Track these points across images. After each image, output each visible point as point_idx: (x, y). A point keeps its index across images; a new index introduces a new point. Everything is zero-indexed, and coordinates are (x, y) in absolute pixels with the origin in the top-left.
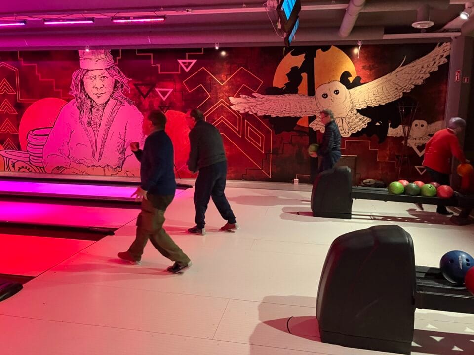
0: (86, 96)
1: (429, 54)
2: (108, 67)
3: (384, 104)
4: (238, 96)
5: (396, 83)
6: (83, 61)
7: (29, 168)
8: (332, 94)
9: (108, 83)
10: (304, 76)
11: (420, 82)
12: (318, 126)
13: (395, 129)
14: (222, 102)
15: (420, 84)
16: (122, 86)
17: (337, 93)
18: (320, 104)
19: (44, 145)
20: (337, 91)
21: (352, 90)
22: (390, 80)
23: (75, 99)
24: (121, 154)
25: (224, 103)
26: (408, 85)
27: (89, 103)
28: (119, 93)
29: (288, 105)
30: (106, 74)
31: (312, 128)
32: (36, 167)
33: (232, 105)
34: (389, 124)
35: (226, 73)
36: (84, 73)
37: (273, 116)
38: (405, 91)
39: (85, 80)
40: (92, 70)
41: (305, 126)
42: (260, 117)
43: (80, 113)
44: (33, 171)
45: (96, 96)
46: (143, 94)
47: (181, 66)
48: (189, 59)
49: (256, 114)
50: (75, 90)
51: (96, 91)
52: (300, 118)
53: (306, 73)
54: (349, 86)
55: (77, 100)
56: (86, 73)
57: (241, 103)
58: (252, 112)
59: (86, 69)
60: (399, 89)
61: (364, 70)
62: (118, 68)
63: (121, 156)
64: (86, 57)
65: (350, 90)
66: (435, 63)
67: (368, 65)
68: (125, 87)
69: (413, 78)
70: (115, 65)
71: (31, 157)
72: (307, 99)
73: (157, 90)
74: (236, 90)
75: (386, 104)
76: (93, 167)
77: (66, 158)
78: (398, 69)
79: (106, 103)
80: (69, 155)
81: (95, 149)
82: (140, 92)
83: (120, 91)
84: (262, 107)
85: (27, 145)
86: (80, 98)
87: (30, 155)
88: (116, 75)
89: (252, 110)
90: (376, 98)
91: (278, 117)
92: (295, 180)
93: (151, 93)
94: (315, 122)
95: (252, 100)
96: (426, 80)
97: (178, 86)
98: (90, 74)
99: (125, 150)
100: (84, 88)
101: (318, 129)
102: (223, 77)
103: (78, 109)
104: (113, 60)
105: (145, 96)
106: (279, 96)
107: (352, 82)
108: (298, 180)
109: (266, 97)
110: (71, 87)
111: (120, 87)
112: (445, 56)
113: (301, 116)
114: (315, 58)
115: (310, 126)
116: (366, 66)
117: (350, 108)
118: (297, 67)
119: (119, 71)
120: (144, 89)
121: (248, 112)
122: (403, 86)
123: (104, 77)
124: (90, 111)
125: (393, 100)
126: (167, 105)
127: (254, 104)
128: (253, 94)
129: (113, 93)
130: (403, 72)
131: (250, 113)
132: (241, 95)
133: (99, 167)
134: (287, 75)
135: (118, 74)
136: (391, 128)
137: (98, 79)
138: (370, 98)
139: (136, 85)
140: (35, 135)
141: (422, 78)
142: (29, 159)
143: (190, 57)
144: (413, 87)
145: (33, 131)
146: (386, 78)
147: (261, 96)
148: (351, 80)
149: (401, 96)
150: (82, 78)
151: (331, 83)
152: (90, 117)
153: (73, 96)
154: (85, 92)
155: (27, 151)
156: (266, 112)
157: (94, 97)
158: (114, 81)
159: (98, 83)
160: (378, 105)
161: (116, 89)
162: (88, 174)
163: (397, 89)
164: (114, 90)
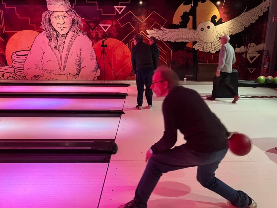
0: (53, 29)
1: (259, 6)
2: (68, 10)
3: (234, 34)
4: (152, 29)
5: (241, 22)
6: (49, 5)
7: (14, 77)
8: (206, 29)
9: (68, 20)
10: (191, 17)
11: (253, 22)
12: (198, 47)
13: (239, 49)
14: (142, 33)
15: (253, 23)
16: (78, 23)
17: (209, 28)
18: (199, 34)
19: (24, 62)
20: (209, 26)
21: (217, 26)
22: (237, 21)
23: (45, 31)
24: (78, 66)
25: (143, 34)
26: (247, 23)
27: (55, 34)
28: (75, 28)
29: (181, 34)
30: (66, 15)
31: (194, 49)
32: (20, 76)
33: (148, 34)
34: (236, 46)
35: (145, 15)
36: (51, 14)
37: (173, 41)
38: (245, 27)
39: (51, 18)
40: (56, 12)
41: (191, 47)
42: (164, 42)
43: (49, 40)
44: (18, 79)
45: (60, 29)
46: (91, 28)
47: (116, 10)
48: (121, 6)
49: (162, 40)
50: (44, 25)
51: (59, 26)
52: (188, 42)
53: (192, 16)
54: (216, 24)
55: (46, 32)
56: (52, 14)
57: (153, 33)
58: (160, 39)
59: (51, 11)
60: (242, 25)
61: (224, 14)
62: (74, 11)
63: (78, 67)
64: (51, 3)
65: (216, 26)
66: (261, 11)
67: (226, 12)
68: (79, 23)
69: (250, 19)
70: (72, 9)
71: (15, 70)
72: (192, 31)
73: (101, 25)
74: (150, 25)
75: (235, 34)
76: (60, 75)
77: (41, 70)
78: (242, 14)
79: (67, 34)
80: (43, 68)
81: (60, 63)
82: (90, 27)
83: (76, 26)
84: (166, 36)
85: (12, 62)
86: (49, 30)
87: (15, 69)
88: (73, 16)
89: (161, 38)
90: (230, 31)
91: (175, 42)
92: (184, 78)
93: (97, 28)
94: (196, 45)
95: (160, 31)
96: (257, 21)
97: (114, 23)
98: (55, 14)
99: (81, 64)
100: (51, 24)
101: (198, 49)
102: (143, 17)
103: (48, 38)
104: (70, 6)
105: (93, 30)
106: (176, 29)
107: (218, 21)
108: (186, 79)
109: (168, 30)
110: (42, 23)
111: (76, 23)
112: (266, 7)
113: (189, 41)
114: (197, 7)
115: (193, 47)
116: (225, 12)
117: (216, 37)
118: (187, 12)
119: (75, 12)
120: (92, 24)
121: (158, 39)
122: (245, 24)
123: (65, 17)
124: (56, 39)
125: (239, 32)
126: (107, 35)
127: (161, 34)
128: (161, 28)
129: (71, 27)
130: (245, 16)
131: (159, 40)
132: (154, 29)
133: (64, 75)
134: (181, 17)
135: (74, 15)
136: (237, 48)
137: (61, 18)
138: (227, 31)
139: (86, 22)
140: (17, 55)
141: (255, 19)
142: (14, 71)
143: (122, 5)
144: (250, 24)
145: (16, 52)
146: (236, 19)
147: (166, 29)
148: (217, 20)
149: (243, 30)
150: (49, 17)
151: (206, 22)
152: (56, 43)
153: (43, 29)
154: (52, 27)
155: (13, 66)
156: (168, 39)
157: (59, 30)
158: (71, 19)
159: (61, 21)
160: (231, 35)
161: (73, 25)
162: (57, 80)
163: (241, 25)
164: (72, 25)
